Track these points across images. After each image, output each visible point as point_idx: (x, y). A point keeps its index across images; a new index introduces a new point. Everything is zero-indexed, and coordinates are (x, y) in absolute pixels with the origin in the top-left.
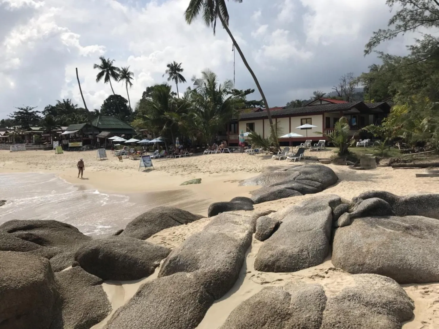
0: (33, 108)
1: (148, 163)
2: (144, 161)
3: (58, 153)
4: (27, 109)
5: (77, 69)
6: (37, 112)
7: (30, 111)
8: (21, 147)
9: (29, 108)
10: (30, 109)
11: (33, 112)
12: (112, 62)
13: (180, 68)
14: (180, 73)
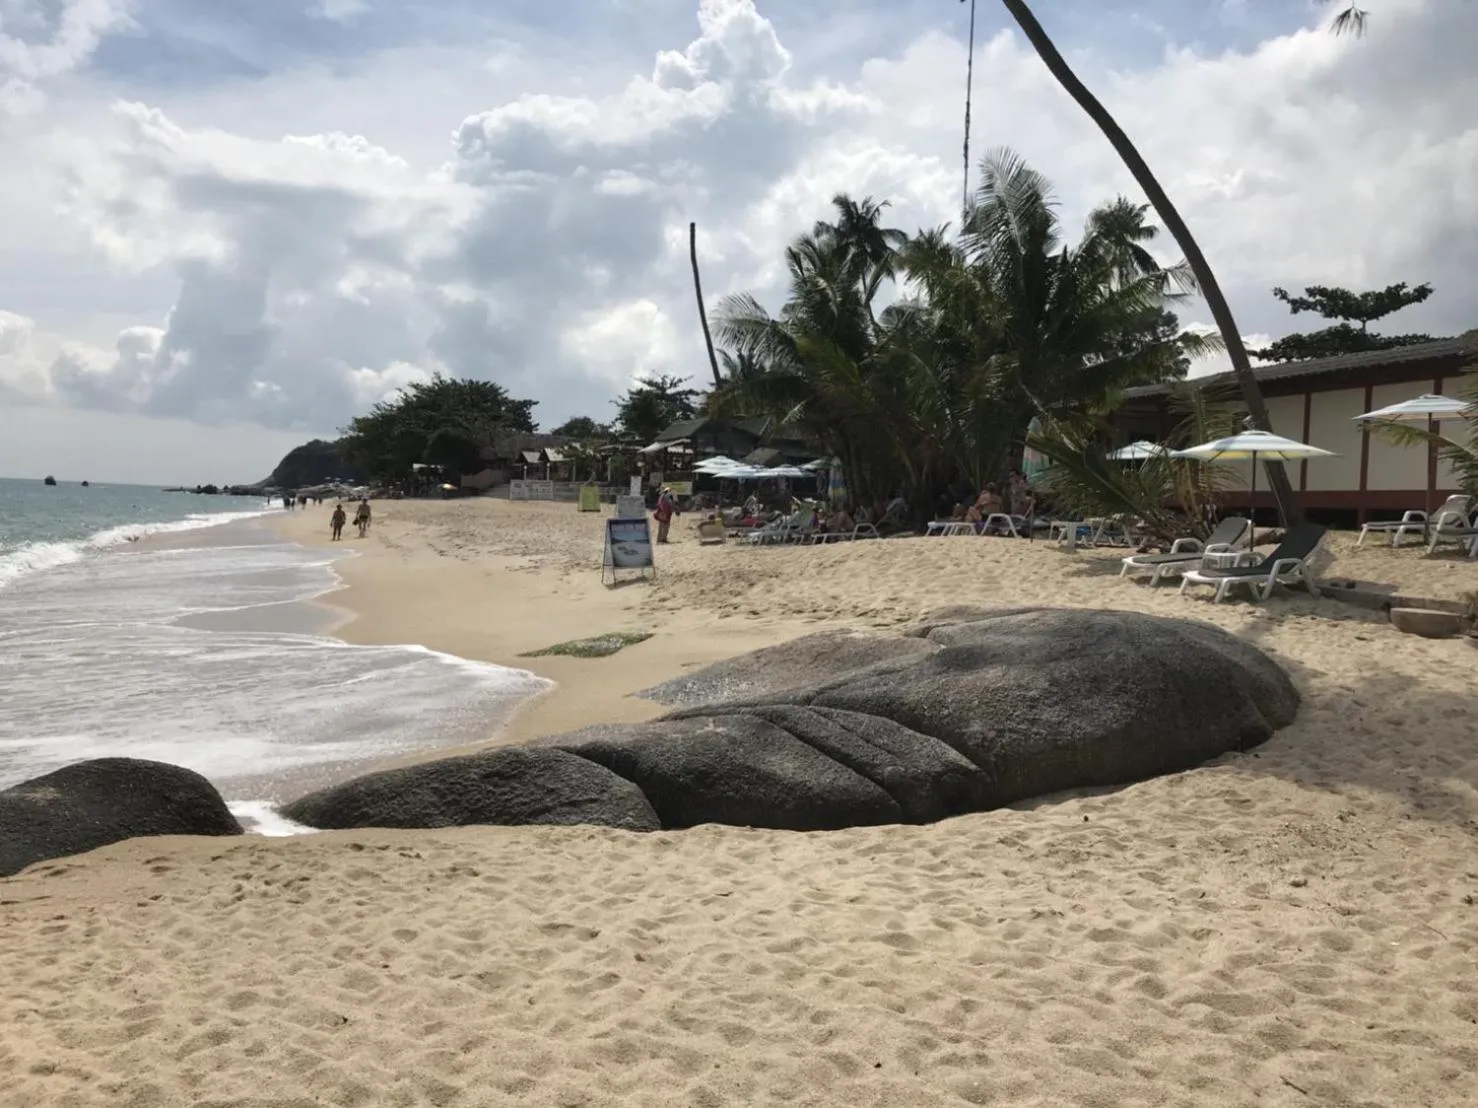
0: (680, 381)
1: (634, 552)
2: (614, 541)
3: (584, 511)
4: (664, 382)
5: (693, 226)
6: (691, 392)
7: (670, 391)
8: (540, 489)
9: (668, 381)
10: (673, 385)
11: (679, 393)
12: (877, 210)
13: (1144, 225)
14: (1142, 243)
